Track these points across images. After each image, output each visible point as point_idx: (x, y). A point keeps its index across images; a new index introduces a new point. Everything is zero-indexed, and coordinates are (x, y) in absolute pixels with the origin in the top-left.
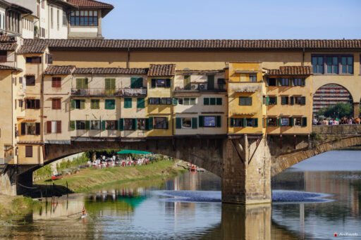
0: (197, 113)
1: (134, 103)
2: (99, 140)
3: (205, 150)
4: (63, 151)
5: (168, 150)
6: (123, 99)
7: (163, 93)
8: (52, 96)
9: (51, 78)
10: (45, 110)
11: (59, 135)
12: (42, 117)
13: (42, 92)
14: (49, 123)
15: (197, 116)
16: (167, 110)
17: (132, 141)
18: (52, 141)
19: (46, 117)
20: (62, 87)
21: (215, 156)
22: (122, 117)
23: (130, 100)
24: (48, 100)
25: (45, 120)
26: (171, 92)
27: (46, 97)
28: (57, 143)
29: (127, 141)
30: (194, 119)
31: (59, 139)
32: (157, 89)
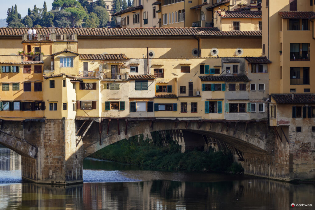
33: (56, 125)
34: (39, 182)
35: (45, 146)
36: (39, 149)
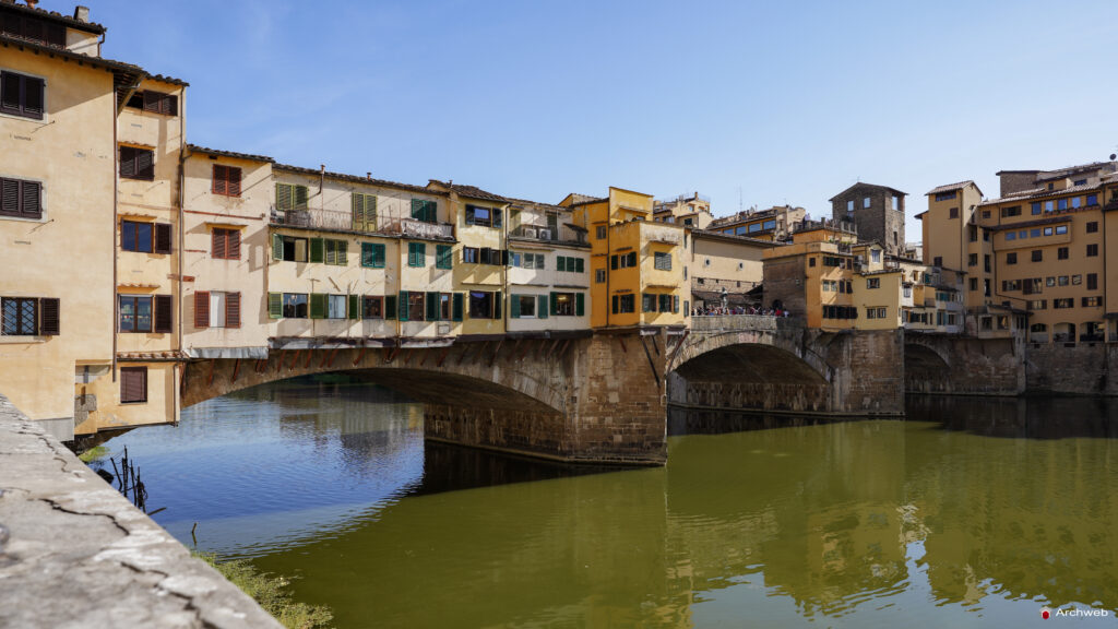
0: (547, 286)
1: (430, 260)
2: (344, 346)
3: (541, 362)
4: (234, 379)
5: (479, 364)
6: (405, 246)
7: (489, 238)
8: (211, 219)
9: (207, 166)
10: (188, 259)
11: (232, 332)
12: (178, 278)
13: (178, 202)
14: (202, 300)
15: (546, 292)
16: (493, 279)
17: (424, 345)
18: (211, 350)
19: (191, 279)
20: (244, 196)
21: (557, 373)
22: (403, 289)
23: (422, 250)
24: (197, 230)
25: (189, 290)
26: (501, 237)
27: (191, 221)
28: (226, 355)
29: (415, 346)
30: (542, 299)
31: (231, 344)
32: (476, 229)
33: (881, 338)
34: (837, 413)
35: (853, 367)
36: (837, 370)
